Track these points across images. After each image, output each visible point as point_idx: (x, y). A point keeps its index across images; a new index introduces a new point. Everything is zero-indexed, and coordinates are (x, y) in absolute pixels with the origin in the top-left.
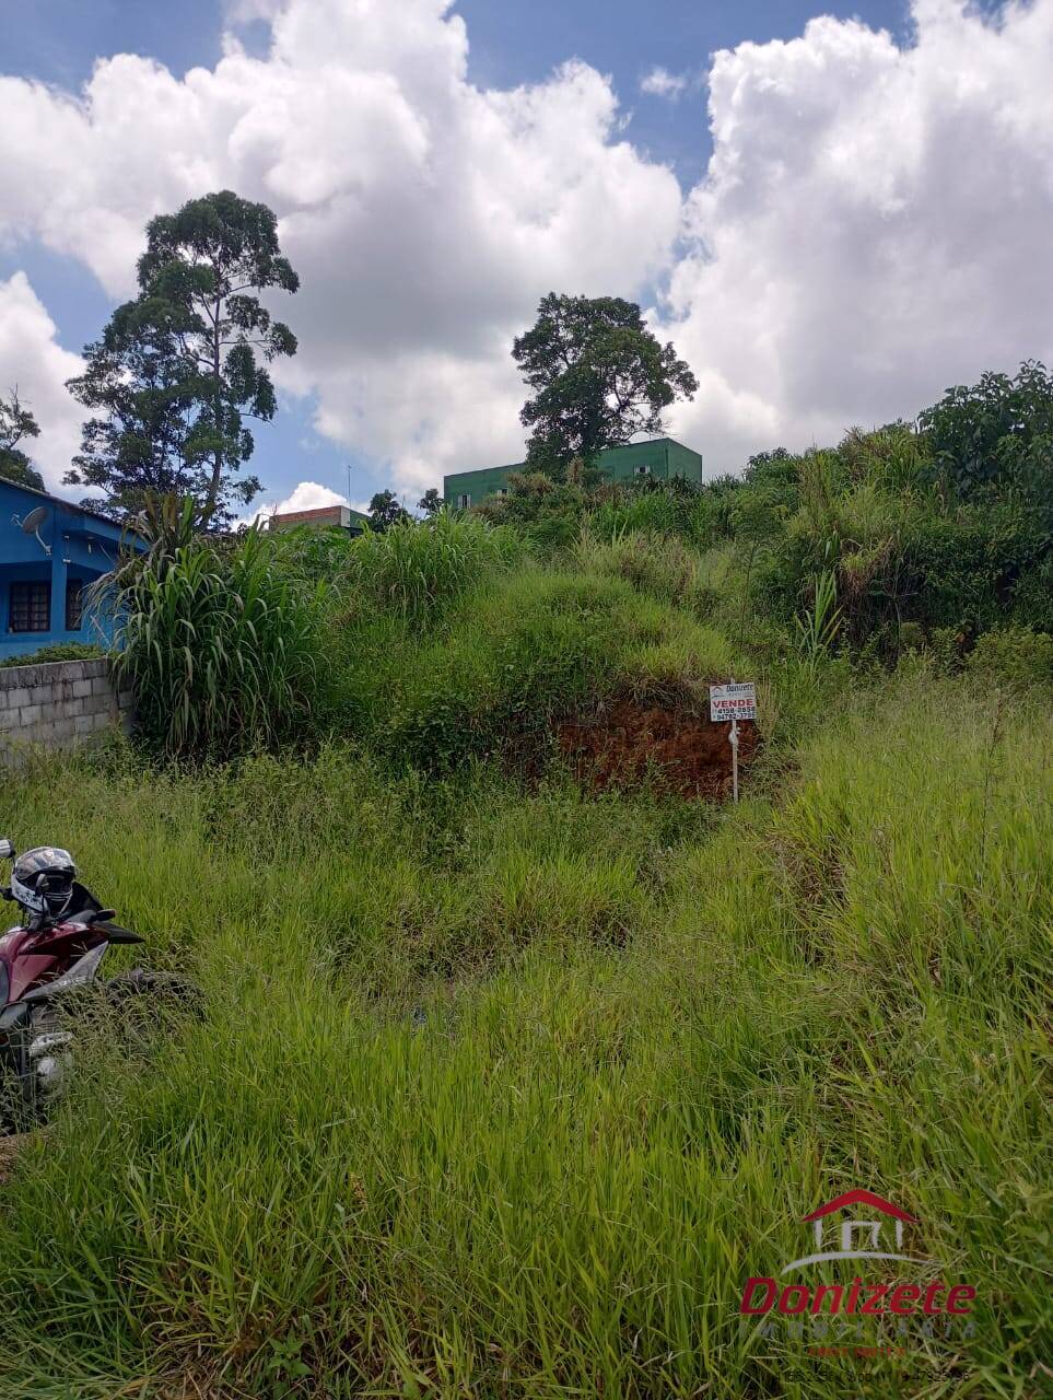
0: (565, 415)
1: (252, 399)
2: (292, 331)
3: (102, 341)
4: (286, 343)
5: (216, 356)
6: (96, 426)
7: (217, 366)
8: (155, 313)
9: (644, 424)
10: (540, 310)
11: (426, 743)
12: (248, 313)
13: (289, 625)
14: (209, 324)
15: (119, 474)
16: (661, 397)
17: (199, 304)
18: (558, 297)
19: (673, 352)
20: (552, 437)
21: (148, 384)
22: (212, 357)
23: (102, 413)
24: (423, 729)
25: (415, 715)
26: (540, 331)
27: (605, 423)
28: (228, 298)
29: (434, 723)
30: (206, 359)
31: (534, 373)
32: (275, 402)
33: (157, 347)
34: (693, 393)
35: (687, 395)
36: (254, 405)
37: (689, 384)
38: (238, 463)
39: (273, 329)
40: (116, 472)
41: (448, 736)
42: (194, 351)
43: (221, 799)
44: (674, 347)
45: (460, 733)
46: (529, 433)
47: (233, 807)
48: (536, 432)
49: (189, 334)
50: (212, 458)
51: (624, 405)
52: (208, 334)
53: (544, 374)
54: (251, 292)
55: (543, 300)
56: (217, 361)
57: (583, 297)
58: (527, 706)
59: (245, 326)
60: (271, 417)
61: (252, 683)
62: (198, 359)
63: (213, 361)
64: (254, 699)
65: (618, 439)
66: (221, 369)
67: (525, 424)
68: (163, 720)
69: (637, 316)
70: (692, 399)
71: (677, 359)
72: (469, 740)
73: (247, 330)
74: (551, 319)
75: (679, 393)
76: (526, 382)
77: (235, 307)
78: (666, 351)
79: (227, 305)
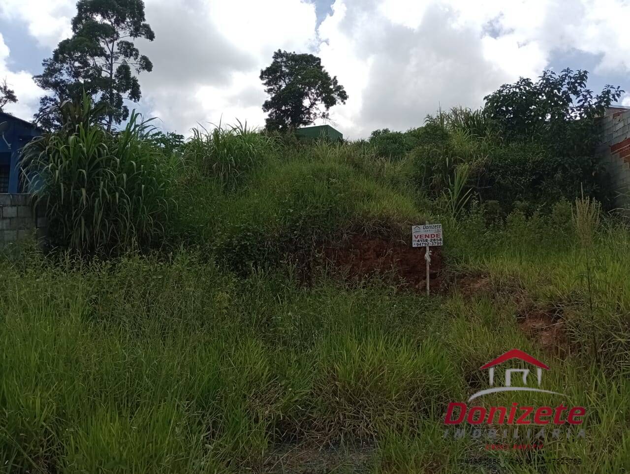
0: (283, 108)
1: (129, 91)
2: (150, 60)
3: (52, 57)
4: (147, 65)
5: (111, 68)
6: (47, 100)
7: (111, 74)
8: (80, 44)
9: (321, 115)
10: (273, 57)
11: (237, 255)
12: (128, 50)
13: (152, 180)
14: (108, 53)
15: (58, 124)
16: (330, 102)
17: (103, 43)
18: (282, 52)
19: (336, 81)
20: (277, 117)
21: (76, 81)
22: (109, 69)
23: (50, 93)
24: (236, 246)
25: (230, 237)
26: (274, 67)
27: (303, 113)
28: (118, 41)
29: (243, 243)
30: (106, 70)
31: (270, 87)
32: (140, 93)
33: (80, 62)
34: (345, 101)
35: (342, 101)
36: (130, 94)
37: (343, 96)
38: (120, 121)
39: (141, 58)
40: (56, 123)
41: (252, 252)
42: (100, 66)
43: (103, 287)
44: (337, 79)
45: (259, 250)
46: (266, 115)
47: (111, 293)
48: (270, 115)
49: (97, 57)
50: (107, 119)
51: (312, 105)
52: (107, 57)
53: (274, 88)
54: (130, 40)
55: (275, 53)
56: (111, 72)
57: (294, 52)
58: (300, 235)
59: (126, 56)
60: (138, 101)
61: (126, 215)
62: (102, 70)
63: (109, 71)
64: (128, 224)
65: (309, 121)
66: (113, 76)
67: (265, 111)
68: (66, 236)
69: (319, 63)
70: (344, 103)
71: (338, 84)
72: (264, 255)
73: (128, 58)
74: (278, 62)
75: (339, 100)
76: (265, 91)
77: (122, 46)
78: (333, 80)
79: (118, 44)
